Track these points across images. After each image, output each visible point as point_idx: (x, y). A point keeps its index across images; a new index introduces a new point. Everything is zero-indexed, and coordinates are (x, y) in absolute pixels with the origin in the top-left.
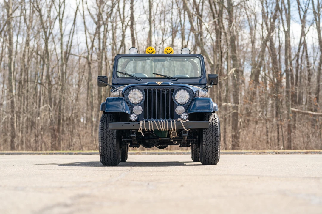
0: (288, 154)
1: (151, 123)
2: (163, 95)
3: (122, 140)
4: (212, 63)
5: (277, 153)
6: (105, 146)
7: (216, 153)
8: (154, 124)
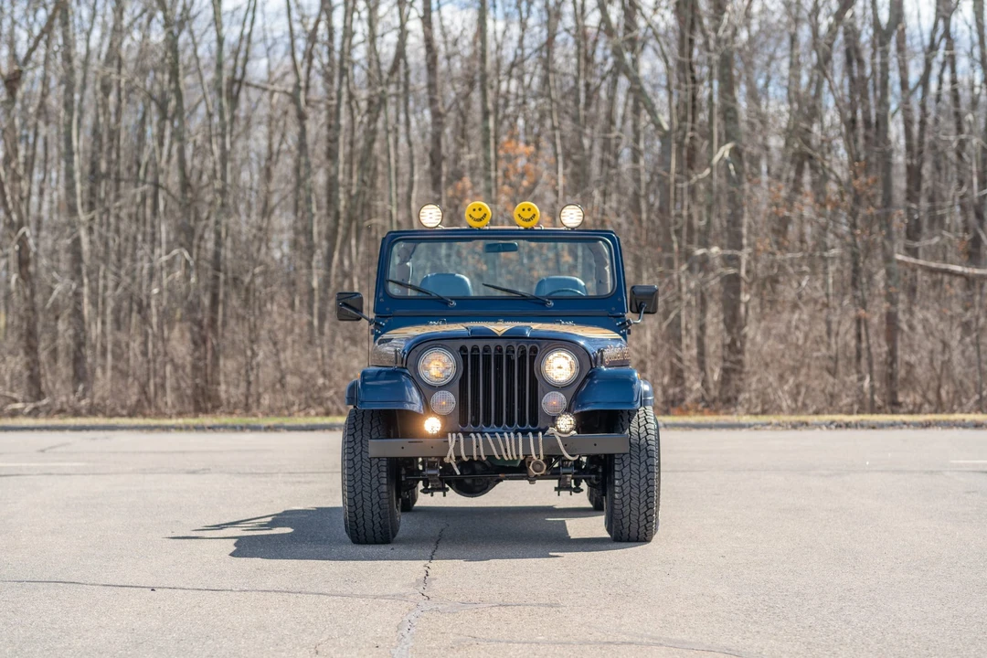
0: (874, 428)
1: (478, 441)
2: (510, 362)
3: (403, 479)
4: (666, 127)
5: (841, 426)
6: (359, 497)
7: (648, 513)
8: (486, 444)
